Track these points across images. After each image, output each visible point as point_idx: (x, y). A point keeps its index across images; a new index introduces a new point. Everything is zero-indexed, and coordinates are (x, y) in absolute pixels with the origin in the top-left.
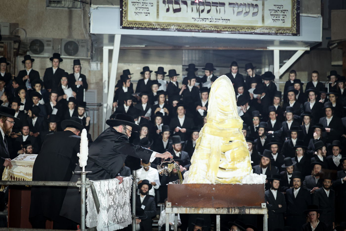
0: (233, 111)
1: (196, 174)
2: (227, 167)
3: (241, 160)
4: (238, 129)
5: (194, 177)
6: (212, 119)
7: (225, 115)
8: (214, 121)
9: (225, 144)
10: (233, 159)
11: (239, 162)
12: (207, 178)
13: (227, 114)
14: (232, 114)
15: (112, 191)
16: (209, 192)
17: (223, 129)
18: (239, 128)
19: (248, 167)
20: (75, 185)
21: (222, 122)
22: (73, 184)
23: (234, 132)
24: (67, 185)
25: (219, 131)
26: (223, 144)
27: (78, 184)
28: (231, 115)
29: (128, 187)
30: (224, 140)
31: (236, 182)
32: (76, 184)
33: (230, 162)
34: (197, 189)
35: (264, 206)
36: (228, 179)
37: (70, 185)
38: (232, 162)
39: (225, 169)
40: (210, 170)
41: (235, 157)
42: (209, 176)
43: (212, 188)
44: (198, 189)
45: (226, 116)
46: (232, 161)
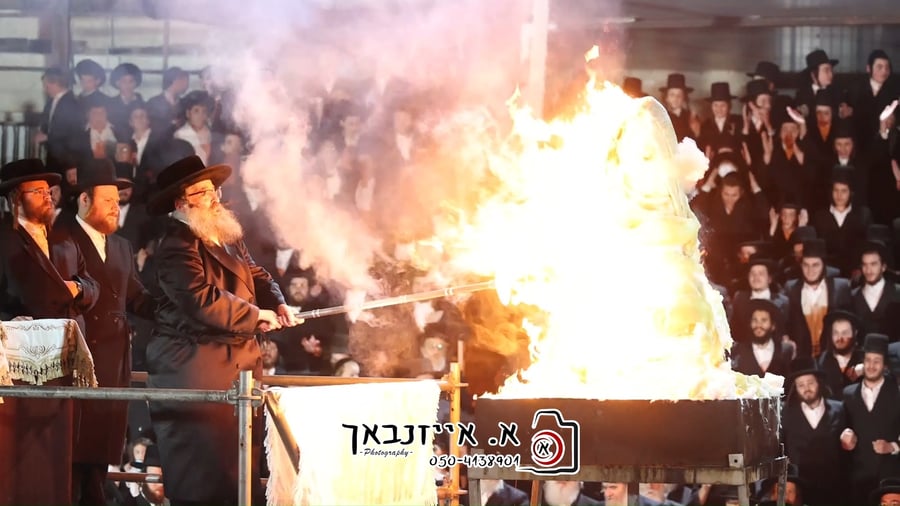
0: (668, 198)
7: (648, 209)
13: (653, 204)
14: (665, 204)
18: (685, 242)
21: (635, 226)
22: (219, 398)
28: (663, 208)
35: (736, 461)
45: (649, 212)
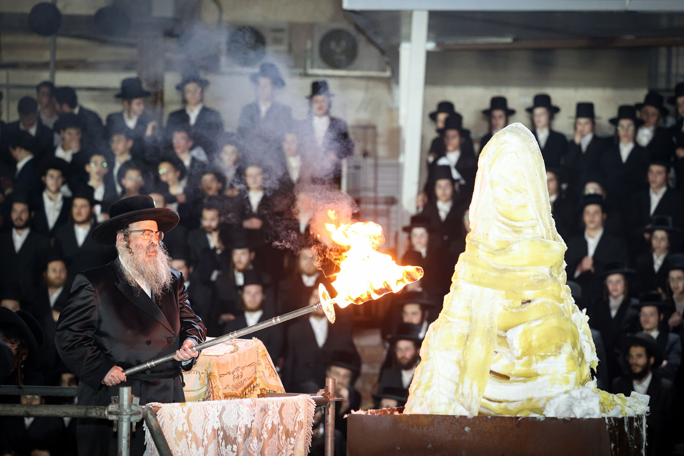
0: (535, 221)
1: (428, 388)
2: (513, 373)
3: (549, 354)
4: (546, 270)
5: (423, 397)
6: (478, 242)
7: (516, 231)
8: (481, 246)
9: (508, 309)
10: (528, 351)
11: (543, 357)
12: (459, 401)
13: (520, 227)
14: (533, 227)
15: (237, 432)
16: (456, 439)
17: (505, 269)
18: (551, 264)
19: (567, 373)
20: (103, 415)
21: (504, 249)
22: (98, 413)
23: (534, 276)
24: (83, 414)
25: (496, 274)
26: (504, 309)
27: (110, 413)
28: (531, 231)
29: (301, 423)
30: (507, 299)
31: (529, 412)
32: (106, 413)
33: (519, 358)
34: (422, 429)
36: (514, 405)
37: (91, 415)
38: (525, 359)
39: (506, 377)
40: (467, 380)
41: (533, 344)
42: (462, 394)
43: (463, 428)
44: (425, 429)
45: (515, 235)
46: (524, 354)
